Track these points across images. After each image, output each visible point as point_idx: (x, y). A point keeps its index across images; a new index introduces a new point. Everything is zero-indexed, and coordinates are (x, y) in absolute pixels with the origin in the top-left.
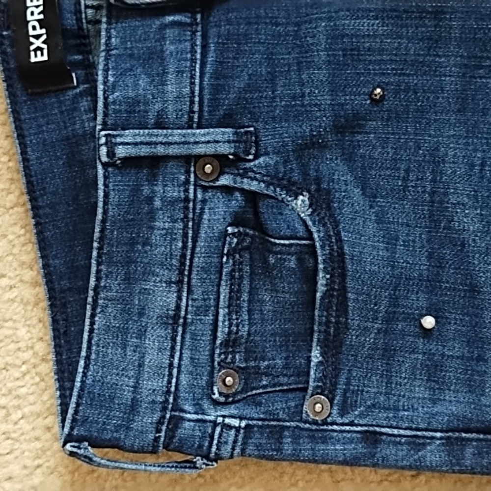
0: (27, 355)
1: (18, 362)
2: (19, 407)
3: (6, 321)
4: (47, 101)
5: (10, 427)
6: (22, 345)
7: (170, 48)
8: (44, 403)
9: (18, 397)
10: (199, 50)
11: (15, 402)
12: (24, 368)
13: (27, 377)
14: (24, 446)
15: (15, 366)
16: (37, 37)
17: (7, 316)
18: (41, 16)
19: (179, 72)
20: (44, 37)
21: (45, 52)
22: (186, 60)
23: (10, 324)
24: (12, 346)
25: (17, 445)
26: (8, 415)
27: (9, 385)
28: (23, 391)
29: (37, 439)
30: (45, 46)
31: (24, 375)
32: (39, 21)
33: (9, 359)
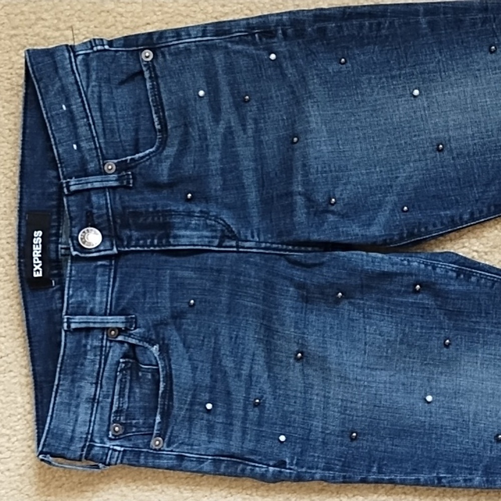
0: (21, 410)
1: (16, 414)
2: (15, 436)
3: (11, 393)
4: (40, 293)
5: (10, 445)
6: (19, 405)
7: (99, 279)
8: (28, 434)
9: (15, 430)
10: (112, 280)
11: (13, 433)
12: (19, 416)
13: (20, 421)
14: (17, 454)
15: (14, 415)
16: (37, 264)
17: (12, 391)
18: (40, 256)
19: (102, 291)
20: (40, 265)
21: (41, 272)
22: (105, 285)
23: (13, 395)
24: (13, 406)
25: (13, 454)
26: (10, 439)
27: (11, 424)
28: (18, 428)
29: (24, 451)
30: (41, 269)
31: (19, 420)
32: (39, 258)
33: (12, 412)
